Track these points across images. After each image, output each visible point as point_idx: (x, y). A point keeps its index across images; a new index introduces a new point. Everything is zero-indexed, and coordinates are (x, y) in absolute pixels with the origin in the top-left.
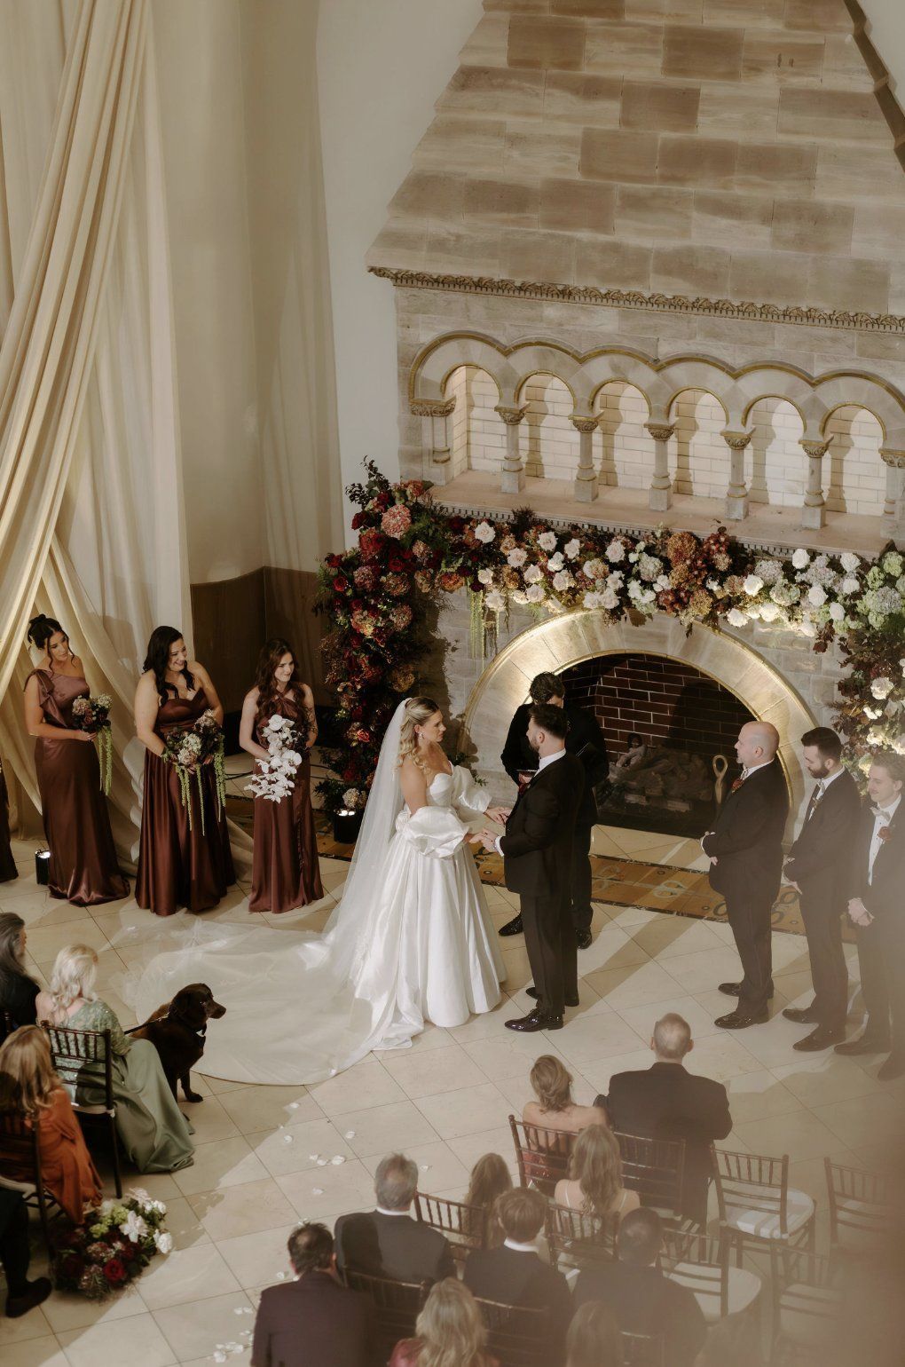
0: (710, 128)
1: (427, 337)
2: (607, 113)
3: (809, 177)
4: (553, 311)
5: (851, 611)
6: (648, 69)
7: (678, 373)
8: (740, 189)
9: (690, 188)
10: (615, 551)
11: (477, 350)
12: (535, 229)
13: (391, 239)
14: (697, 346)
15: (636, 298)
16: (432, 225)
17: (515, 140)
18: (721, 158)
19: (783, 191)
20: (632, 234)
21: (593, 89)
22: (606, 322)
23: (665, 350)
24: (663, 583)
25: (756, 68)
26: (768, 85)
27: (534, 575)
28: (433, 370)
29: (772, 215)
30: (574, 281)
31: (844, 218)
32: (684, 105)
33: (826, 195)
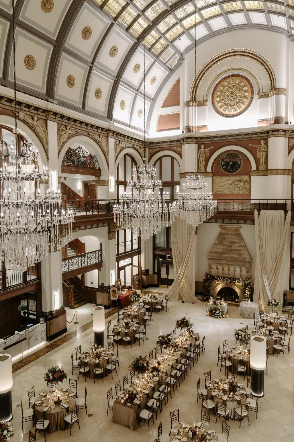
0: (233, 248)
1: (211, 263)
2: (225, 247)
3: (240, 251)
4: (221, 261)
5: (244, 283)
6: (228, 244)
7: (230, 266)
8: (235, 252)
9: (232, 252)
10: (226, 279)
11: (215, 264)
12: (220, 255)
13: (208, 256)
14: (232, 263)
15: (227, 260)
16: (211, 255)
17: (218, 249)
18: (233, 250)
19: (238, 252)
20: (227, 255)
21: (224, 245)
22: (225, 262)
23: (229, 264)
24: (230, 281)
25: (236, 244)
26: (237, 245)
27: (220, 280)
28: (211, 265)
29: (238, 254)
30: (223, 259)
31: (243, 254)
32: (231, 246)
33: (241, 253)
